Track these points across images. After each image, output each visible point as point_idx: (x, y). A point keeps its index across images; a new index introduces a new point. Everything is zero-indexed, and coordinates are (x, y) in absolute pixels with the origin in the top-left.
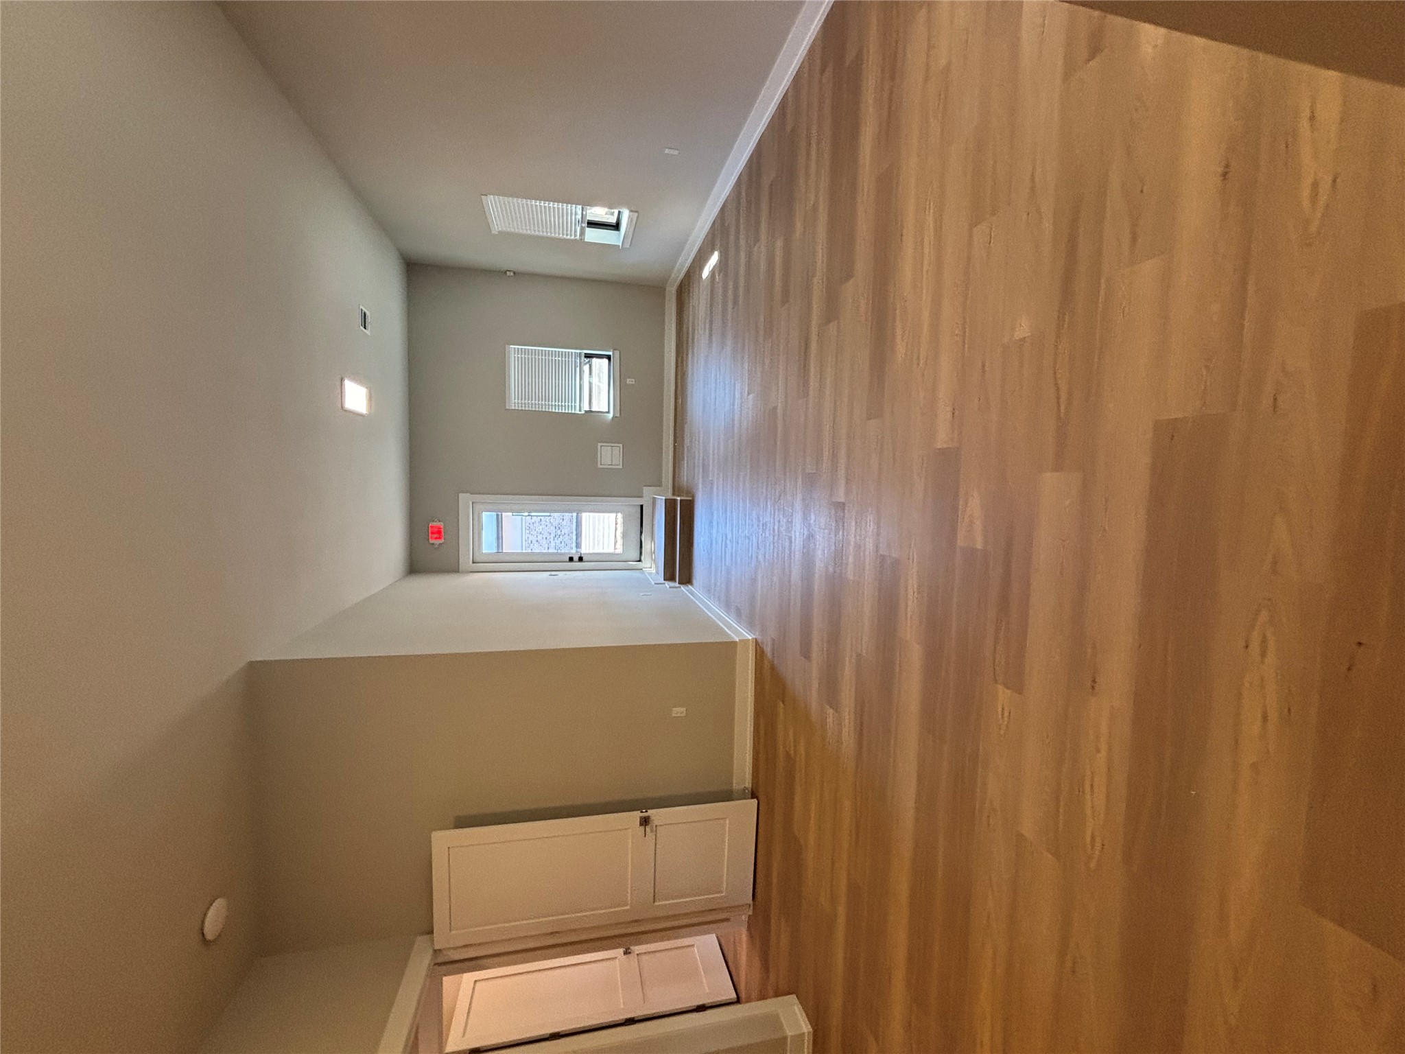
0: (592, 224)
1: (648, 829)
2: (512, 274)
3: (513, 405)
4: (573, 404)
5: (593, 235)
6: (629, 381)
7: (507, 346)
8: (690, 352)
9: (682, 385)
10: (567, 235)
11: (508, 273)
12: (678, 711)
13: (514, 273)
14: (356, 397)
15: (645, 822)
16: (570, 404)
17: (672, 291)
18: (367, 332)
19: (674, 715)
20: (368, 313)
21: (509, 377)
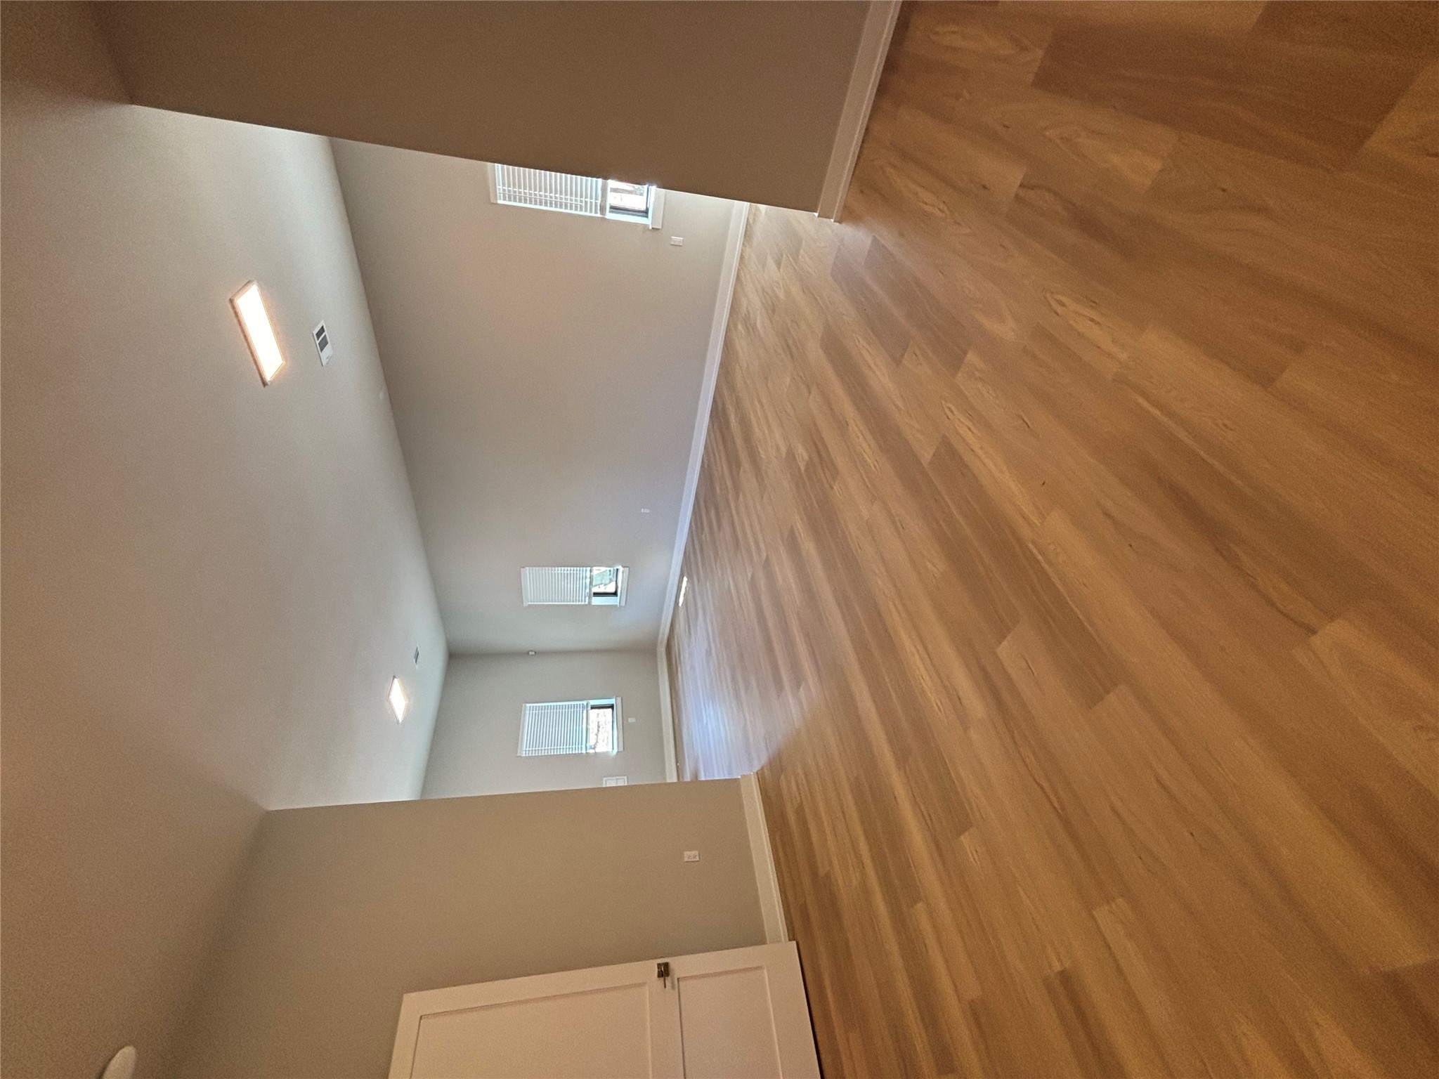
0: (596, 594)
1: (668, 980)
2: (533, 653)
3: (524, 752)
4: (580, 746)
5: (597, 601)
6: (631, 720)
7: (524, 705)
8: (679, 669)
9: (677, 706)
10: (582, 601)
11: (530, 653)
12: (691, 855)
13: (535, 653)
14: (398, 699)
15: (664, 971)
16: (577, 746)
17: (662, 650)
18: (417, 667)
19: (686, 859)
20: (420, 654)
21: (524, 717)
